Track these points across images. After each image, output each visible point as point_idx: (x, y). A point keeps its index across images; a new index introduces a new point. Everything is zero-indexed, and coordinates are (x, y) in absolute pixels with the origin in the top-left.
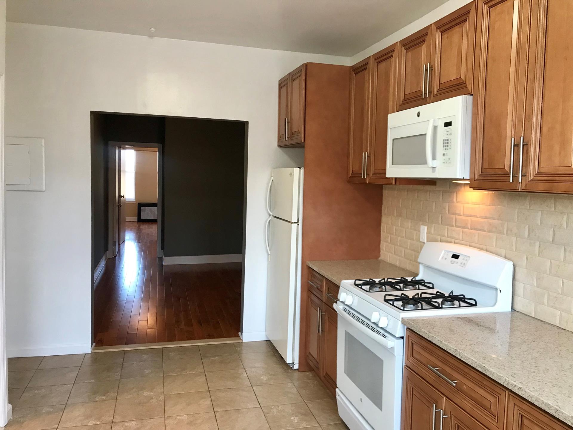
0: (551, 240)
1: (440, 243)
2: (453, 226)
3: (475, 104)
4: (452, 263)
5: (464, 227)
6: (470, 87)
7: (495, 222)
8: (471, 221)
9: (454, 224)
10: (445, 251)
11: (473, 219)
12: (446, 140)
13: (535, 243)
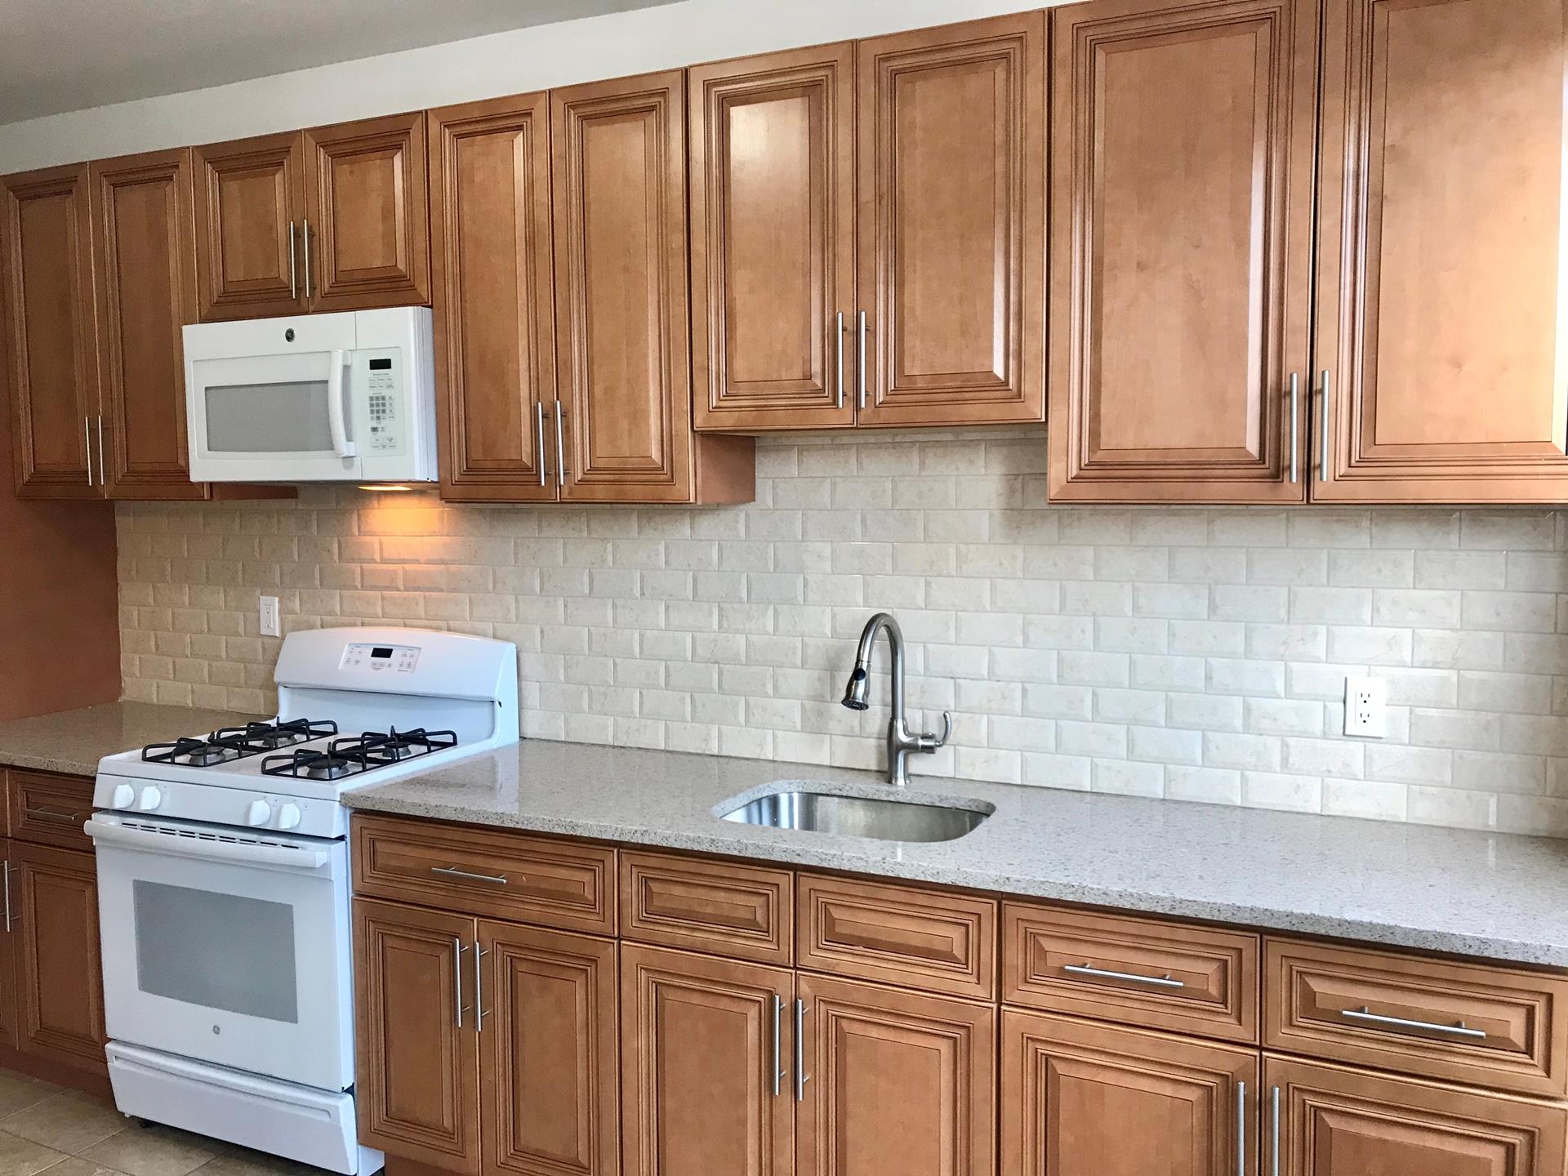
0: (587, 591)
1: (322, 630)
2: (355, 588)
3: (439, 328)
4: (375, 667)
5: (387, 588)
6: (423, 290)
7: (466, 568)
8: (405, 572)
9: (358, 583)
10: (350, 644)
11: (408, 567)
12: (377, 398)
13: (555, 601)
